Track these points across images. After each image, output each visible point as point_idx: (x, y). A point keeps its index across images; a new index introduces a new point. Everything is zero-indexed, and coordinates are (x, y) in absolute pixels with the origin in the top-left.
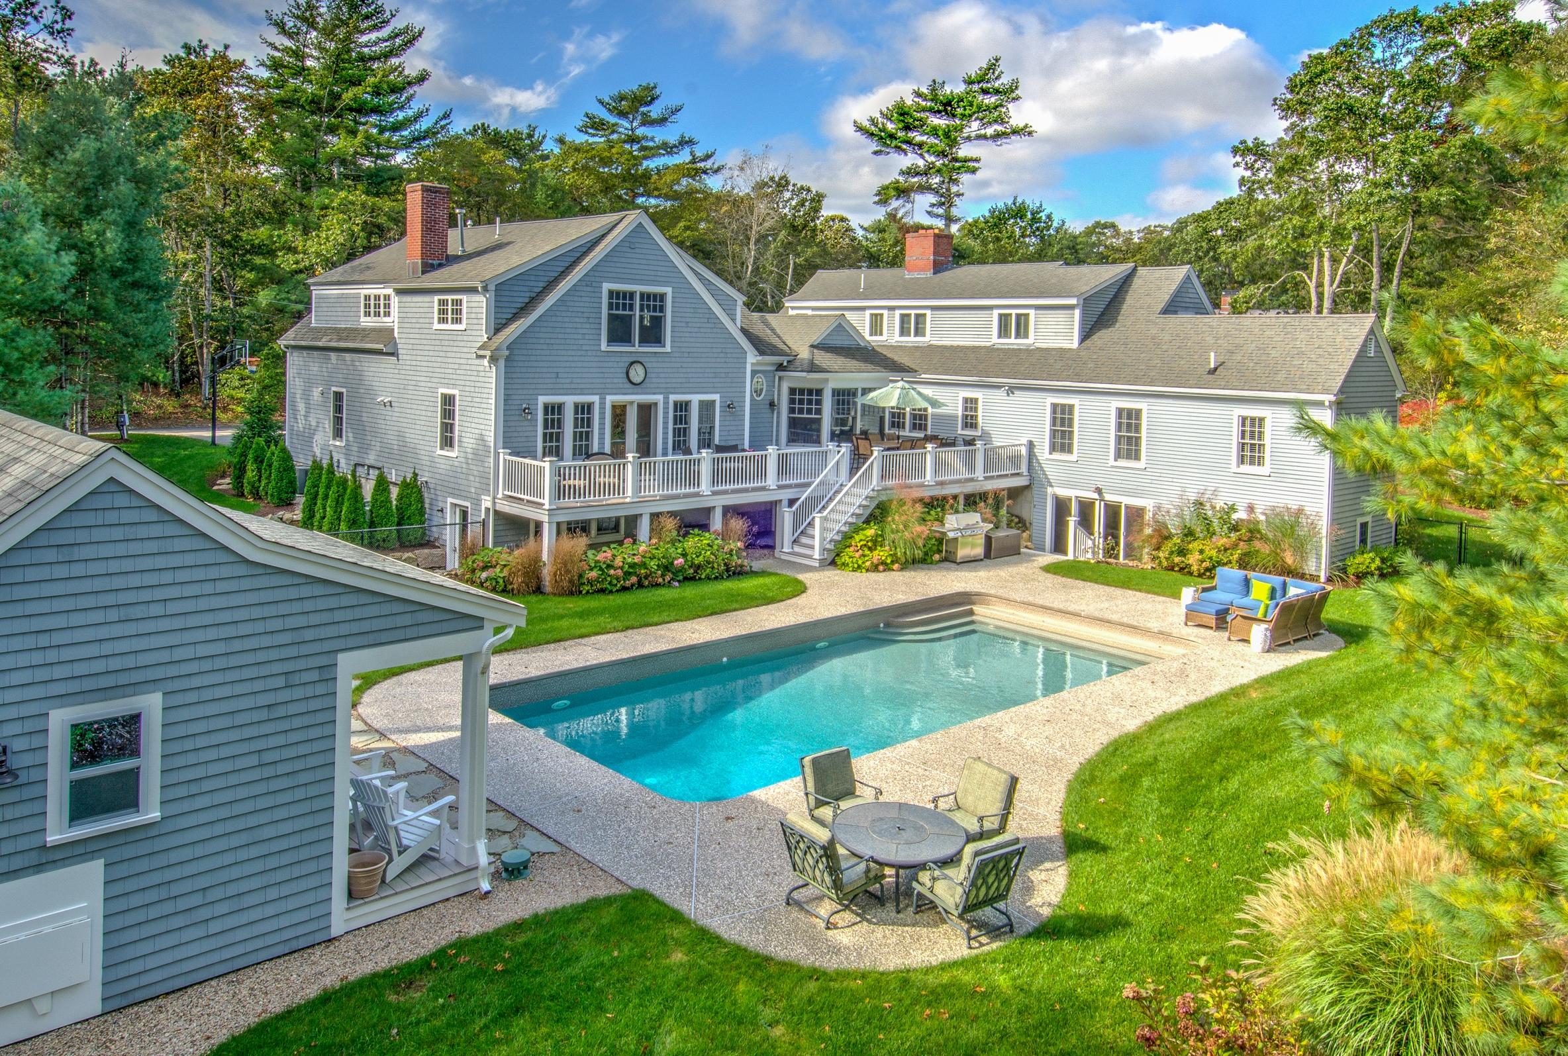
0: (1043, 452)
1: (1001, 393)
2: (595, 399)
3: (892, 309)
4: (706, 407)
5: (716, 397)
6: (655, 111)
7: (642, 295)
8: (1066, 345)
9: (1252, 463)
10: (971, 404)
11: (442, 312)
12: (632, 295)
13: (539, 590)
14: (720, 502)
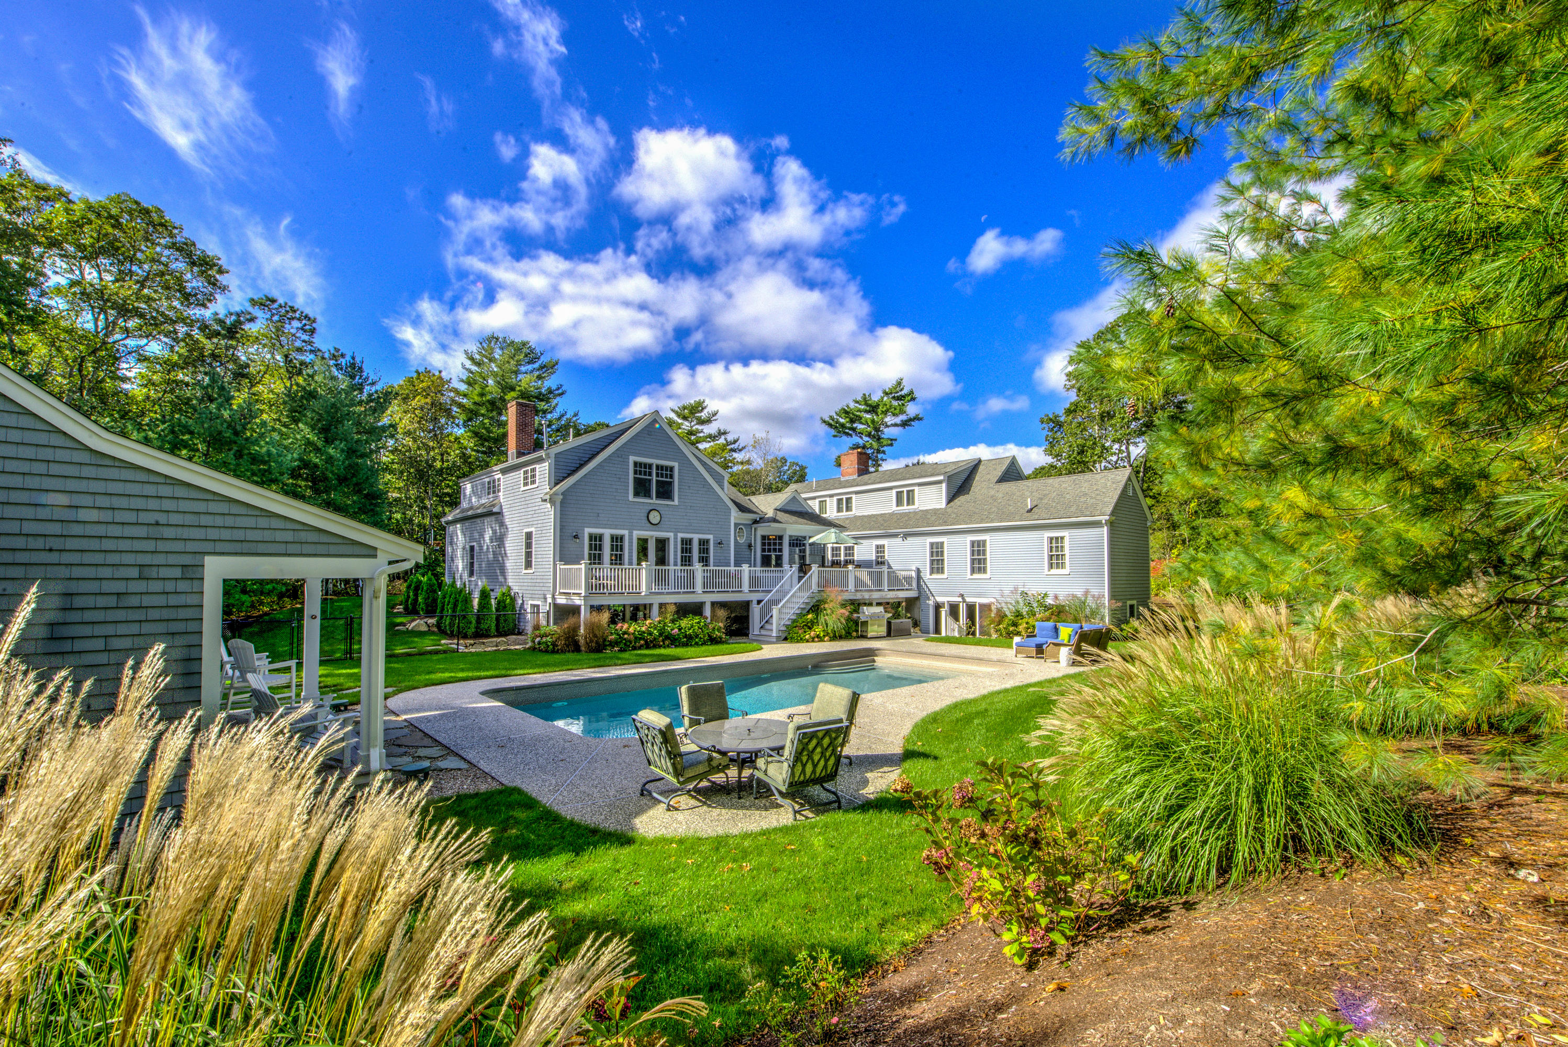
0: (926, 575)
1: (898, 540)
2: (625, 532)
3: (831, 496)
4: (704, 543)
5: (711, 537)
6: (704, 415)
7: (657, 467)
8: (938, 506)
9: (1058, 567)
10: (880, 549)
11: (526, 478)
12: (650, 466)
13: (577, 649)
14: (708, 599)
